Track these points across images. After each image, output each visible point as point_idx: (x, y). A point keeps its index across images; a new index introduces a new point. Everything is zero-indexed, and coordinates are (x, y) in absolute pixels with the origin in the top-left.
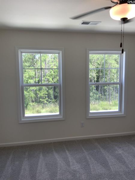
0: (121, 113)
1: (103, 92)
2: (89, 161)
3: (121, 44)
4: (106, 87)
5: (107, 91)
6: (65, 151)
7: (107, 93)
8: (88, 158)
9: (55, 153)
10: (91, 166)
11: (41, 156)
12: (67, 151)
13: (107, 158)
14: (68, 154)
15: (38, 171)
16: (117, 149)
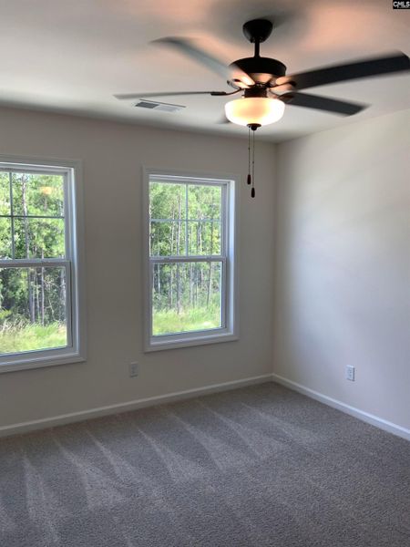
0: (228, 331)
1: (161, 282)
2: (163, 456)
3: (249, 177)
4: (167, 269)
5: (170, 279)
6: (94, 444)
7: (171, 286)
8: (158, 450)
9: (66, 453)
10: (169, 467)
11: (27, 465)
12: (98, 444)
13: (204, 444)
14: (103, 448)
15: (30, 503)
16: (225, 421)
